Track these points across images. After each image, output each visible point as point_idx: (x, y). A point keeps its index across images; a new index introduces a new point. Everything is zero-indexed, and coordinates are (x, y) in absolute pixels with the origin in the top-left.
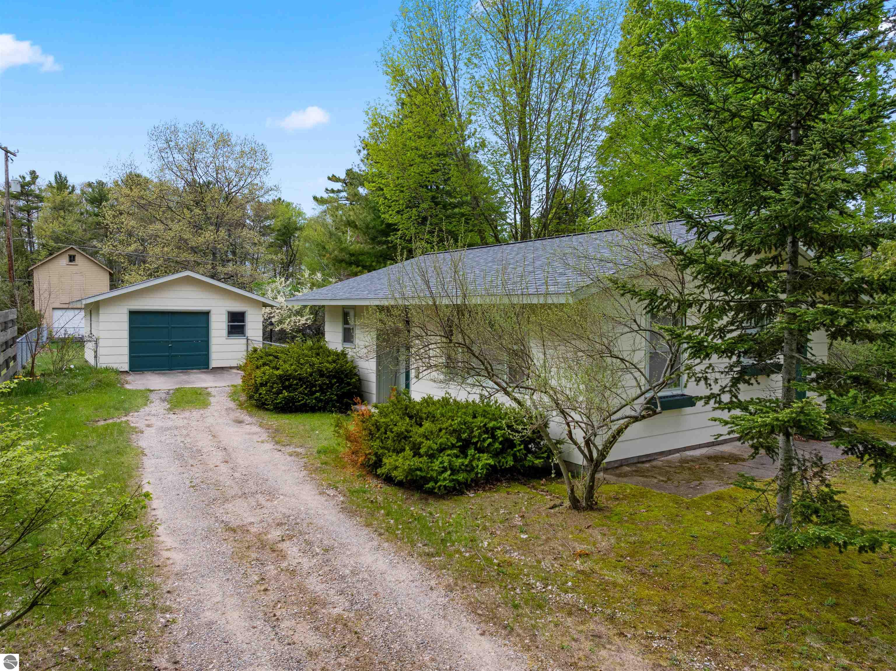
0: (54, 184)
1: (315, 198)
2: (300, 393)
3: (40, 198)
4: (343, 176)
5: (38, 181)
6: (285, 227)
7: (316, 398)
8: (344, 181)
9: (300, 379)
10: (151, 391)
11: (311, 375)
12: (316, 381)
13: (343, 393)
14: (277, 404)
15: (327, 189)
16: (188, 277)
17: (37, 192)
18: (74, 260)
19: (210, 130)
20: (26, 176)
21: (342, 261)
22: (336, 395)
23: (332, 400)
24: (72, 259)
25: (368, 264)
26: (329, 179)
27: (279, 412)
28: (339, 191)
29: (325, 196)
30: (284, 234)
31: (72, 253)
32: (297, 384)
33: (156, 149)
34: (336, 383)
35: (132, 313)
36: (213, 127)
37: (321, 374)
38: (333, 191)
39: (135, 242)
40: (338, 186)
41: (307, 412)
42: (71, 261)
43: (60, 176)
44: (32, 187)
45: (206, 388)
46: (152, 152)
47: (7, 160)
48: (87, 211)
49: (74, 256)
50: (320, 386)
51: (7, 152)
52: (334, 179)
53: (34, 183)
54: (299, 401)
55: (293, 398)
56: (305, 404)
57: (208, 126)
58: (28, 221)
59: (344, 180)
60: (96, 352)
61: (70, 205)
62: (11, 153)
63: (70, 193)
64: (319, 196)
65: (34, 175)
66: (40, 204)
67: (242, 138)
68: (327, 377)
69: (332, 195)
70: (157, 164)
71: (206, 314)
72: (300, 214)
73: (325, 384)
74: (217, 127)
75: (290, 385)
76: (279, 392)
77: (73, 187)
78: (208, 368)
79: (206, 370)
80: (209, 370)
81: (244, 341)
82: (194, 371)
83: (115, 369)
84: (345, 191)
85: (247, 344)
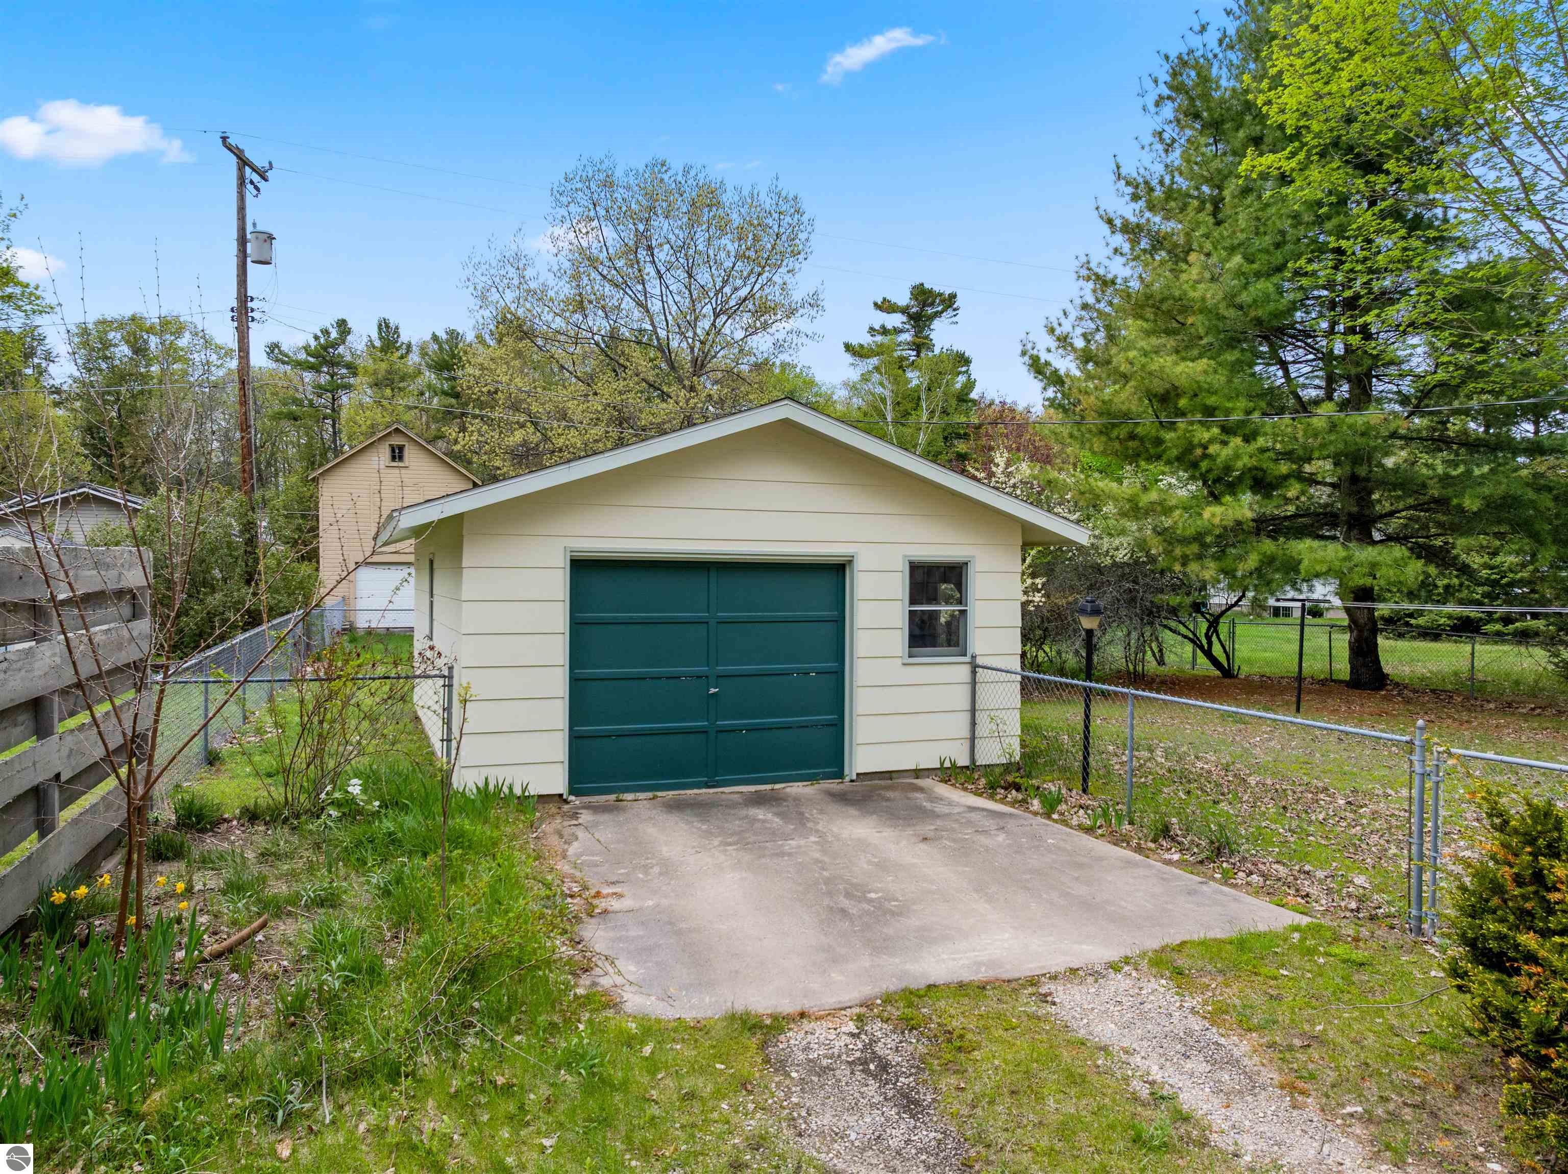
0: (378, 343)
1: (848, 347)
3: (352, 368)
4: (904, 301)
5: (349, 338)
8: (904, 311)
15: (872, 329)
16: (786, 423)
17: (348, 358)
18: (401, 458)
19: (679, 178)
20: (331, 330)
24: (397, 454)
26: (877, 306)
28: (898, 331)
29: (866, 339)
31: (397, 441)
35: (582, 567)
36: (686, 171)
38: (884, 331)
40: (895, 320)
42: (393, 458)
43: (387, 326)
44: (341, 349)
47: (242, 182)
48: (429, 386)
49: (401, 448)
51: (243, 162)
52: (885, 306)
53: (344, 342)
57: (676, 170)
58: (333, 410)
59: (908, 307)
61: (402, 379)
62: (254, 169)
63: (402, 357)
64: (854, 342)
65: (343, 326)
66: (352, 381)
69: (879, 338)
71: (838, 572)
74: (693, 173)
77: (409, 346)
78: (839, 774)
79: (832, 785)
80: (846, 786)
81: (963, 672)
82: (796, 789)
83: (518, 791)
84: (908, 331)
85: (974, 683)
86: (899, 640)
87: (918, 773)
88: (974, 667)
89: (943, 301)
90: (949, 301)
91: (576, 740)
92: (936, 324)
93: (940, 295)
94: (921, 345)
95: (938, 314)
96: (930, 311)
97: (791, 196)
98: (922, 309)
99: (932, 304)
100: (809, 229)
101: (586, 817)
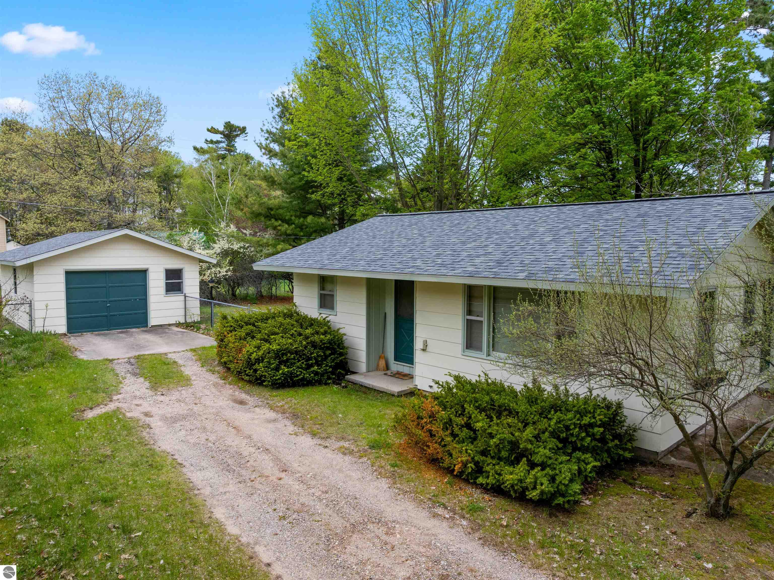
1: (195, 148)
2: (298, 367)
4: (221, 128)
6: (165, 174)
7: (312, 372)
8: (222, 133)
9: (296, 353)
10: (111, 361)
11: (306, 347)
12: (312, 354)
13: (336, 363)
14: (276, 380)
15: (206, 140)
16: (126, 236)
19: (103, 81)
21: (259, 215)
22: (330, 367)
23: (327, 373)
25: (287, 218)
26: (208, 130)
27: (278, 388)
28: (218, 142)
29: (205, 146)
30: (164, 181)
32: (294, 359)
33: (48, 98)
34: (330, 354)
35: (68, 274)
36: (106, 79)
37: (314, 345)
38: (212, 142)
39: (26, 190)
40: (218, 137)
41: (304, 385)
45: (166, 354)
46: (42, 101)
50: (315, 359)
52: (213, 130)
54: (297, 376)
55: (291, 373)
56: (303, 379)
57: (101, 78)
59: (223, 131)
60: (31, 316)
64: (198, 146)
67: (136, 90)
68: (321, 348)
69: (211, 145)
70: (47, 114)
71: (144, 272)
72: (179, 162)
73: (320, 356)
74: (110, 79)
75: (288, 360)
76: (277, 369)
78: (147, 326)
79: (145, 329)
80: (148, 328)
81: (182, 298)
82: (134, 330)
83: (53, 332)
84: (224, 142)
85: (185, 301)
86: (162, 289)
87: (170, 325)
88: (185, 297)
89: (240, 130)
90: (243, 130)
91: (69, 319)
92: (237, 140)
93: (238, 127)
94: (231, 149)
95: (238, 135)
96: (235, 133)
97: (156, 97)
98: (230, 132)
99: (235, 131)
100: (165, 110)
101: (72, 338)
